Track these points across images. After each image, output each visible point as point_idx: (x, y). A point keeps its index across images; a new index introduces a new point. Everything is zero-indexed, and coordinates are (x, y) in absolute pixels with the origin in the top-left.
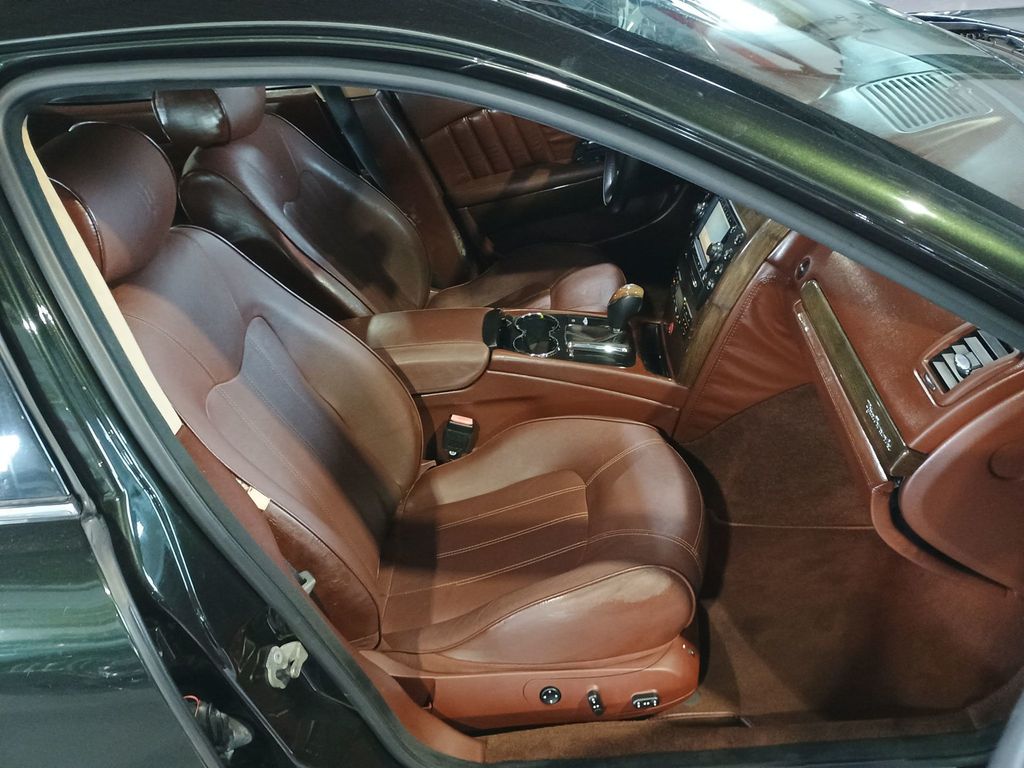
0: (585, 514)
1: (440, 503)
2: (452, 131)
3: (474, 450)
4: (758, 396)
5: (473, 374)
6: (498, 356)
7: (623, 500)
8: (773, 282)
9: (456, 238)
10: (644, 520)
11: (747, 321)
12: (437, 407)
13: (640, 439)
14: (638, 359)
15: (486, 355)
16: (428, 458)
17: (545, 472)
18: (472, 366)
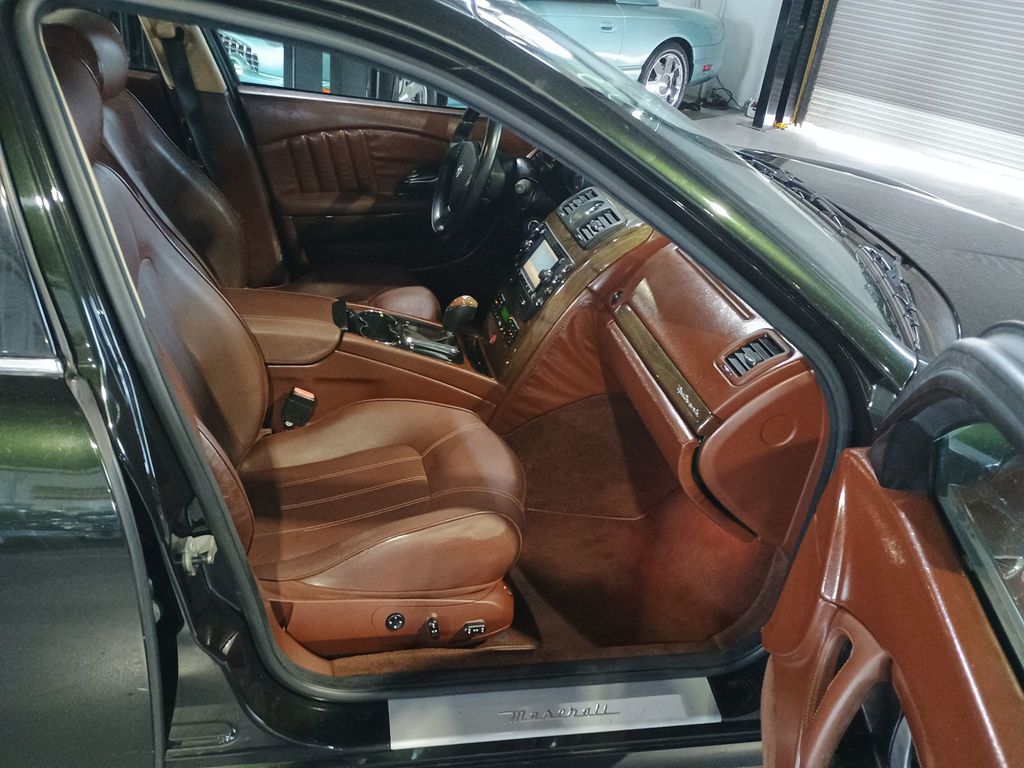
0: (424, 478)
1: (275, 467)
2: (290, 145)
3: (308, 424)
4: (562, 400)
5: (324, 351)
6: (349, 338)
7: (460, 467)
8: (591, 306)
9: (275, 243)
10: (480, 480)
11: (564, 336)
12: (281, 379)
13: (467, 424)
14: (466, 360)
15: (337, 337)
16: (266, 426)
17: (380, 446)
18: (323, 344)
